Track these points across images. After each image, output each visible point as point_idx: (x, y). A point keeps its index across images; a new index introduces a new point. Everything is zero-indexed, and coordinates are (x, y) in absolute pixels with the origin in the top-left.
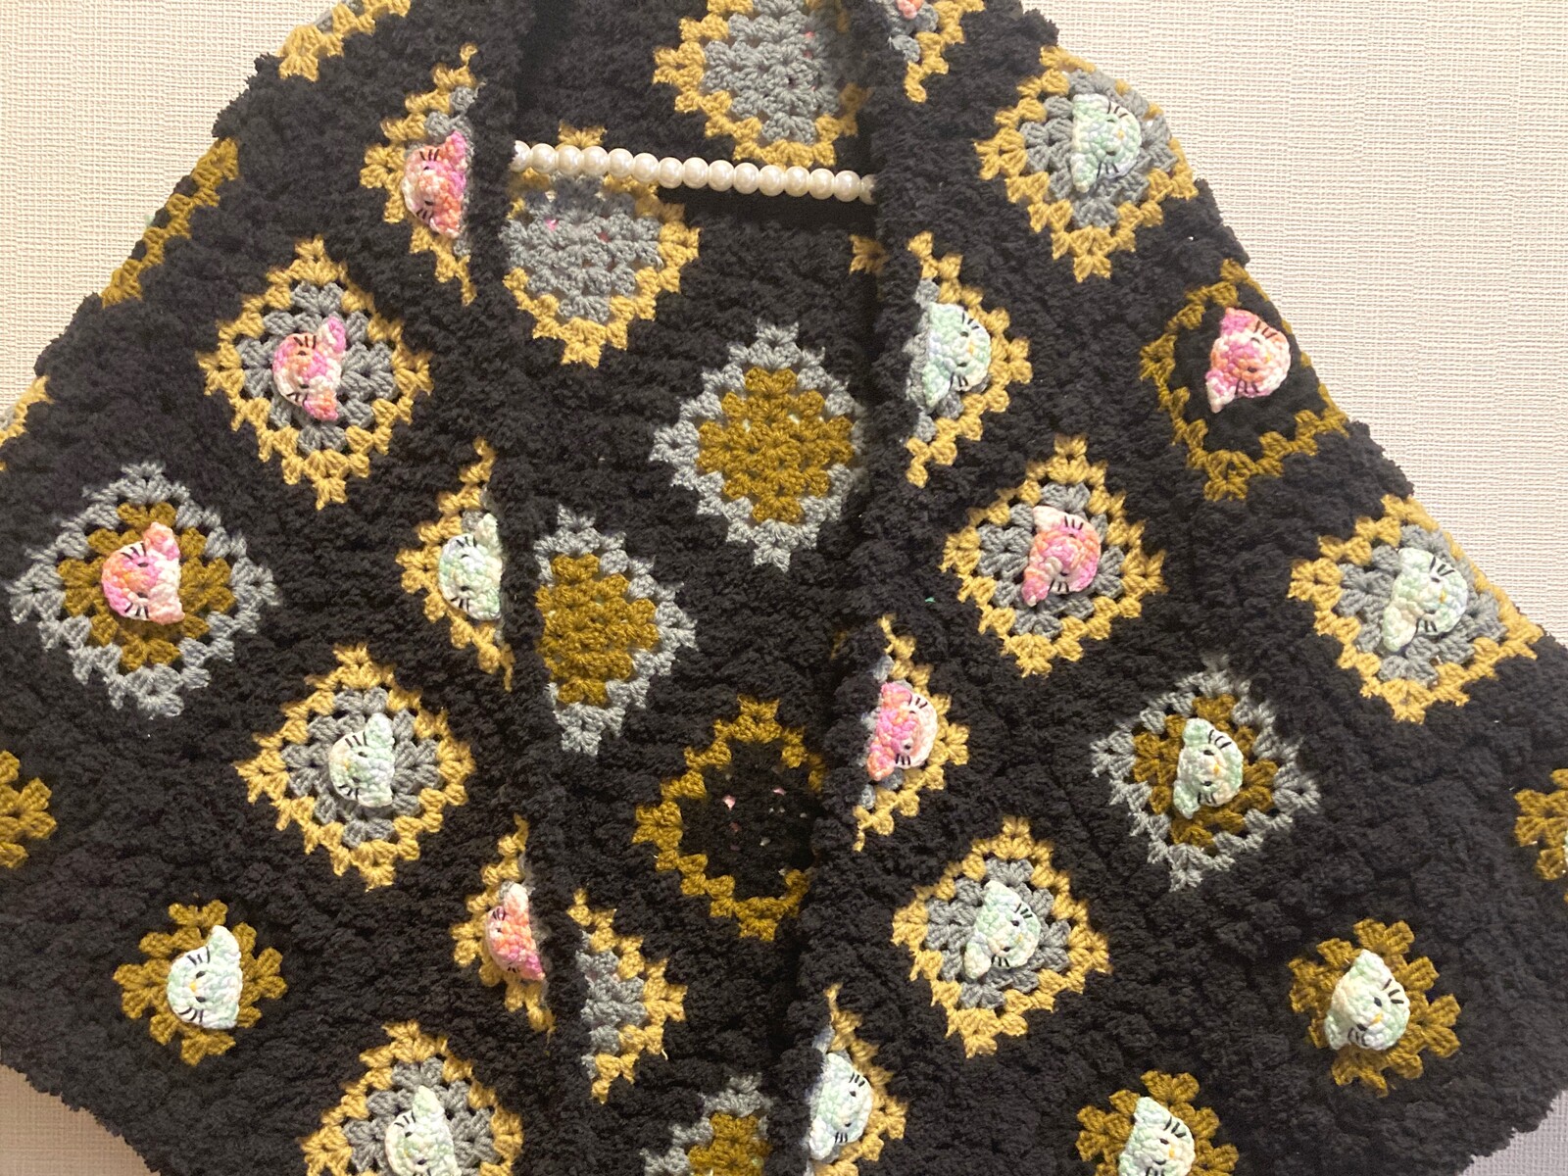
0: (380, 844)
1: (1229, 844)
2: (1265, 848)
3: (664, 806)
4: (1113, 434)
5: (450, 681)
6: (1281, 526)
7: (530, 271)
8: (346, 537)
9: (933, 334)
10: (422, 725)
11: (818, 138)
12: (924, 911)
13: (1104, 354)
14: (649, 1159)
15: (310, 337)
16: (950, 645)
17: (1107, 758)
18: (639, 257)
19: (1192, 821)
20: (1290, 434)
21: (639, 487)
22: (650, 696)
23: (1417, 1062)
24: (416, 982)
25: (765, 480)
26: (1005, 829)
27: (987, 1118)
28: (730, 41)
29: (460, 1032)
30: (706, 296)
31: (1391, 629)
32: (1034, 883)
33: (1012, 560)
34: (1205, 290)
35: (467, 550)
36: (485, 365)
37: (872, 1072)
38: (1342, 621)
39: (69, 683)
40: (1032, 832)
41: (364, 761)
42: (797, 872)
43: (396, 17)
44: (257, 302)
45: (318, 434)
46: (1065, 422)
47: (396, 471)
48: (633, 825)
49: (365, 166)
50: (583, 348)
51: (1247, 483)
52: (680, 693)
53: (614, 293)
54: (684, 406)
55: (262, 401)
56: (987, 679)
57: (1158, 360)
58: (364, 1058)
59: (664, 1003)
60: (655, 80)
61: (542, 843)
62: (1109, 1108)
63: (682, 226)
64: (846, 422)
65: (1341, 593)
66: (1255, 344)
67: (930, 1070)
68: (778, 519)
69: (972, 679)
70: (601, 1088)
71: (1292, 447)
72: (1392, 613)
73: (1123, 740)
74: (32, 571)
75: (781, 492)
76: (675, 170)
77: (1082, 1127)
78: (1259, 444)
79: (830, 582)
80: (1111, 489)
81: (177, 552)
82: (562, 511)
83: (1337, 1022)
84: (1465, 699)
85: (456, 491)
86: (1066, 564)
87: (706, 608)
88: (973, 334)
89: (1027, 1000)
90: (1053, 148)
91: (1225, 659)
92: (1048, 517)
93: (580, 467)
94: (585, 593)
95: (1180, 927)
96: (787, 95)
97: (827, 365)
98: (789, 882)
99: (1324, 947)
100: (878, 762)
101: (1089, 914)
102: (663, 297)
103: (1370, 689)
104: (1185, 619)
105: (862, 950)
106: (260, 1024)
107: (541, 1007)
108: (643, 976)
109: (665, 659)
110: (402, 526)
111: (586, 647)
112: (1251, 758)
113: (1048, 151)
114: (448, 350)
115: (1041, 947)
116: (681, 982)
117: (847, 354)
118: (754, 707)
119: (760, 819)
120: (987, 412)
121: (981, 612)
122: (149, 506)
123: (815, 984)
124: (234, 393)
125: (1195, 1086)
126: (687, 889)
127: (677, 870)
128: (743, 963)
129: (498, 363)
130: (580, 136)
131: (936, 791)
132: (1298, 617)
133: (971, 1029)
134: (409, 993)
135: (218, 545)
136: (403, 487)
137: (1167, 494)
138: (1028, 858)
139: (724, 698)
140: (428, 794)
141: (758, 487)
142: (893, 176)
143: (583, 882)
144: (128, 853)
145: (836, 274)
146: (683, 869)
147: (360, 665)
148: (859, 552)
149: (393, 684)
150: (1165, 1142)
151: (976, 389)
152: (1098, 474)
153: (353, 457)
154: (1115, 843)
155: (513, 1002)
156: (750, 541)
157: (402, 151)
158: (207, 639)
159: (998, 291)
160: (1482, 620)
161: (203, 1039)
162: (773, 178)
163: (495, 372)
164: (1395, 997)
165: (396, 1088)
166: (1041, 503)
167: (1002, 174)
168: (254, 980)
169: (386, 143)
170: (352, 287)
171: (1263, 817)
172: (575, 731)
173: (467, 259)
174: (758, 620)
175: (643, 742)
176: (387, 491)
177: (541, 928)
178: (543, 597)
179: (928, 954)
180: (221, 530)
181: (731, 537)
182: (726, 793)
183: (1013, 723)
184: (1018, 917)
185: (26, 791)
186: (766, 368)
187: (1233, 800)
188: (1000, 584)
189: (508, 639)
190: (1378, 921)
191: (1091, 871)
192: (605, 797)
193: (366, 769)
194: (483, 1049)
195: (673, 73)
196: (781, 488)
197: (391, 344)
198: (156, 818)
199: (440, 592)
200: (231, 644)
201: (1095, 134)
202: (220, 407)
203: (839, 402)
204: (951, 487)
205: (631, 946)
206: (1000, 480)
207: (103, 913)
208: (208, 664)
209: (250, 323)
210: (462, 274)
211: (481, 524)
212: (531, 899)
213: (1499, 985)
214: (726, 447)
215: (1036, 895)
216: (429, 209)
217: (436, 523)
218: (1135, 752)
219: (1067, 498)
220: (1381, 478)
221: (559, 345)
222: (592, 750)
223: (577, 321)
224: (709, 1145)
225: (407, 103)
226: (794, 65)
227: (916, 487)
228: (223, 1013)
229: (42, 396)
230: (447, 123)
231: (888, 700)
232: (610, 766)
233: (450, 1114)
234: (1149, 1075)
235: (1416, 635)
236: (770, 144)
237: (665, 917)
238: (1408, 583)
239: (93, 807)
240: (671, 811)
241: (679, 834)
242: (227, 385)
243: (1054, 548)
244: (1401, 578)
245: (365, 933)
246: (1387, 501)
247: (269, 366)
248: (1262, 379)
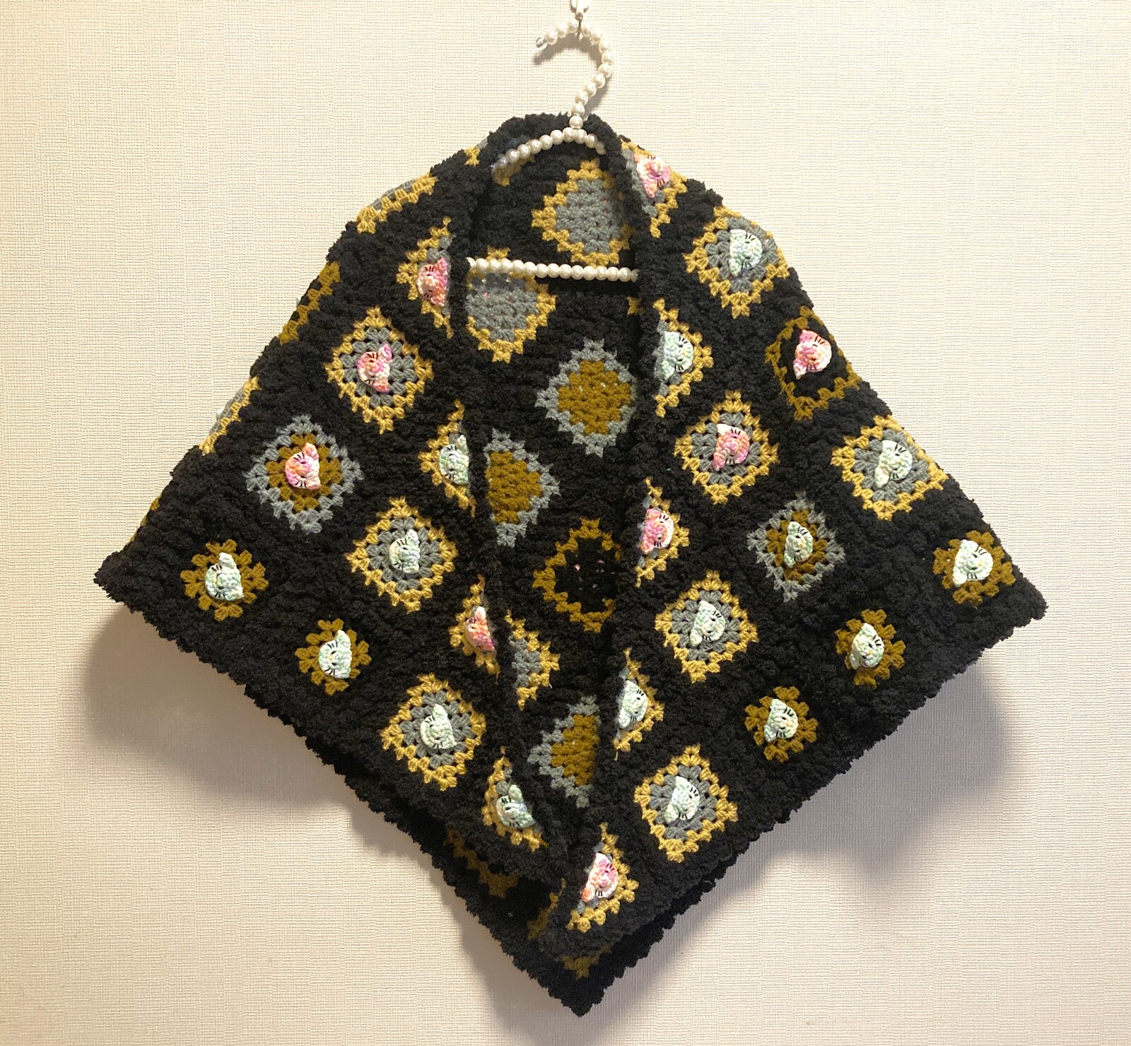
0: (413, 591)
1: (808, 579)
2: (823, 579)
3: (546, 570)
4: (753, 389)
5: (446, 513)
6: (828, 431)
7: (476, 318)
8: (394, 447)
9: (666, 347)
10: (432, 535)
11: (611, 250)
12: (670, 615)
13: (748, 352)
14: (544, 735)
15: (375, 353)
16: (679, 490)
17: (755, 542)
18: (527, 310)
19: (793, 569)
20: (832, 390)
21: (532, 418)
22: (539, 518)
23: (888, 671)
24: (433, 654)
25: (590, 414)
26: (708, 576)
27: (702, 711)
28: (568, 205)
29: (454, 677)
30: (560, 328)
31: (878, 478)
32: (723, 601)
33: (707, 449)
34: (792, 321)
35: (452, 452)
36: (459, 367)
37: (648, 689)
38: (856, 475)
39: (272, 519)
40: (720, 577)
41: (406, 552)
42: (611, 600)
43: (412, 204)
44: (350, 338)
45: (379, 398)
46: (730, 384)
47: (418, 416)
48: (532, 579)
49: (399, 272)
50: (502, 355)
51: (812, 411)
52: (553, 517)
53: (516, 327)
54: (551, 380)
55: (353, 384)
56: (697, 506)
57: (773, 353)
58: (409, 692)
59: (550, 663)
60: (533, 225)
61: (492, 587)
62: (759, 705)
63: (547, 294)
64: (628, 385)
65: (854, 461)
66: (814, 347)
67: (674, 688)
68: (597, 432)
69: (689, 506)
70: (521, 702)
71: (833, 394)
72: (878, 471)
73: (762, 533)
74: (255, 468)
75: (598, 419)
76: (543, 269)
77: (747, 715)
78: (817, 394)
79: (622, 462)
80: (754, 415)
81: (318, 456)
82: (494, 431)
83: (855, 656)
84: (910, 508)
85: (446, 425)
86: (732, 450)
87: (564, 476)
88: (685, 345)
89: (721, 656)
90: (721, 255)
91: (805, 493)
92: (723, 429)
93: (503, 410)
94: (506, 470)
95: (788, 618)
96: (595, 231)
97: (619, 359)
98: (607, 604)
99: (849, 623)
100: (647, 546)
101: (748, 615)
102: (539, 329)
103: (868, 505)
104: (787, 476)
105: (641, 633)
106: (359, 677)
107: (493, 663)
108: (539, 650)
109: (545, 501)
110: (420, 441)
111: (508, 496)
112: (816, 539)
113: (718, 257)
114: (441, 360)
115: (726, 631)
116: (557, 653)
117: (627, 354)
118: (588, 522)
119: (592, 575)
120: (692, 381)
121: (693, 474)
122: (304, 435)
123: (619, 647)
124: (340, 380)
125: (798, 692)
126: (558, 608)
127: (554, 600)
128: (586, 643)
129: (465, 365)
130: (498, 252)
131: (674, 559)
132: (834, 474)
133: (694, 670)
134: (430, 660)
135: (334, 452)
136: (421, 423)
137: (779, 417)
138: (719, 590)
139: (573, 518)
140: (436, 566)
141: (587, 417)
142: (645, 273)
143: (509, 606)
144: (300, 596)
145: (621, 316)
146: (557, 599)
147: (402, 507)
148: (635, 449)
149: (418, 515)
150: (784, 718)
151: (687, 371)
152: (747, 408)
153: (397, 409)
154: (759, 581)
155: (479, 662)
156: (584, 443)
157: (416, 266)
158: (330, 497)
159: (696, 325)
160: (919, 472)
161: (334, 683)
162: (590, 272)
163: (464, 370)
164: (878, 643)
165: (424, 705)
166: (720, 422)
167: (697, 269)
168: (357, 656)
169: (408, 262)
170: (394, 329)
171: (822, 565)
172: (503, 535)
173: (449, 317)
174: (589, 481)
175: (536, 540)
176: (413, 425)
177: (493, 626)
178: (488, 473)
179: (672, 635)
180: (336, 445)
181: (575, 442)
182: (576, 563)
183: (710, 526)
184: (715, 617)
185: (255, 568)
186: (589, 361)
187: (810, 558)
188: (703, 461)
189: (472, 493)
190: (871, 610)
191: (748, 594)
192: (519, 566)
193: (407, 555)
194: (466, 684)
195: (542, 222)
196: (598, 418)
197: (413, 356)
198: (311, 580)
199: (440, 472)
200: (341, 498)
201: (740, 249)
202: (334, 388)
203: (624, 376)
204: (676, 417)
205: (533, 636)
206: (700, 412)
207: (291, 624)
208: (332, 508)
209: (346, 348)
210: (446, 323)
211: (459, 440)
212: (487, 613)
213: (922, 636)
214: (572, 399)
215: (724, 607)
216: (430, 294)
217: (437, 440)
218: (767, 538)
219: (732, 420)
220: (874, 408)
221: (491, 353)
222: (512, 544)
223: (499, 341)
224: (572, 729)
225: (418, 244)
226: (598, 217)
227: (660, 417)
228: (343, 671)
229: (255, 386)
230: (438, 254)
231: (650, 516)
232: (521, 552)
233: (450, 717)
234: (777, 688)
235: (889, 480)
236: (588, 254)
237: (549, 622)
238: (885, 456)
239: (283, 575)
240: (550, 573)
241: (554, 583)
242: (337, 377)
243: (726, 443)
244: (883, 454)
245: (408, 633)
246: (877, 419)
247: (355, 367)
248: (818, 364)
